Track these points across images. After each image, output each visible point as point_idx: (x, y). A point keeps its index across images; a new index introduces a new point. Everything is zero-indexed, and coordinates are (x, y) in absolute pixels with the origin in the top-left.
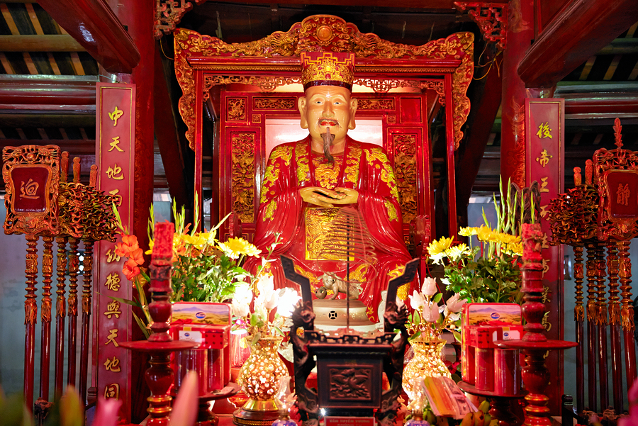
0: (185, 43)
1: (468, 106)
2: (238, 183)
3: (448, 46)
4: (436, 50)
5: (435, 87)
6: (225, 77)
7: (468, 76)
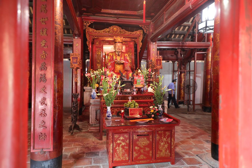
0: (88, 30)
1: (141, 44)
2: (98, 58)
3: (138, 32)
4: (136, 33)
5: (135, 40)
6: (96, 37)
7: (141, 38)
